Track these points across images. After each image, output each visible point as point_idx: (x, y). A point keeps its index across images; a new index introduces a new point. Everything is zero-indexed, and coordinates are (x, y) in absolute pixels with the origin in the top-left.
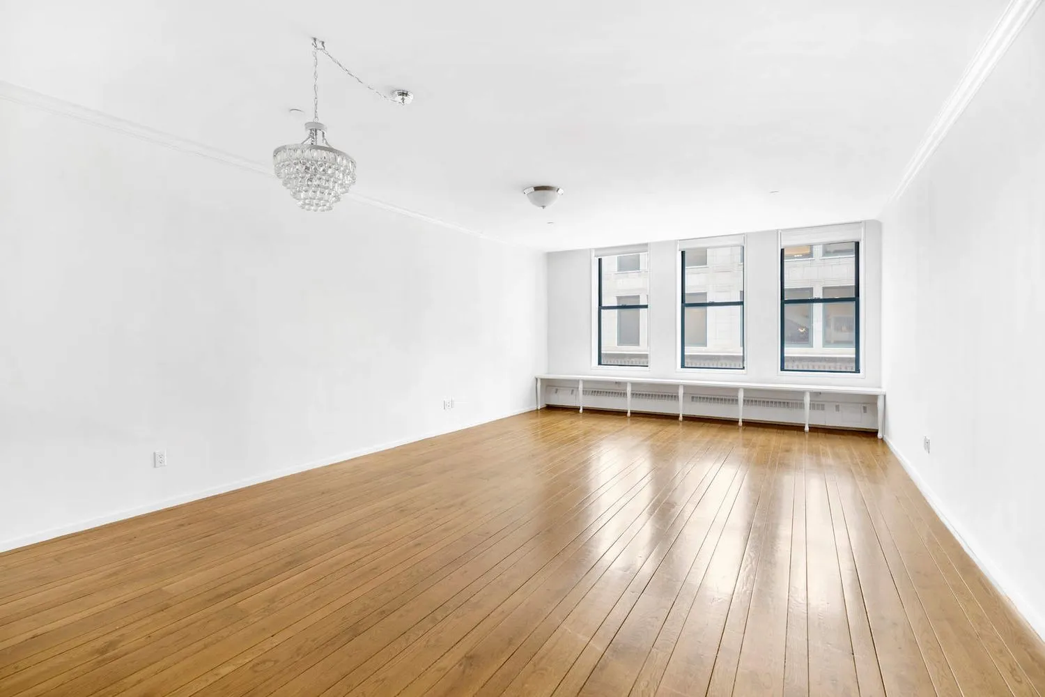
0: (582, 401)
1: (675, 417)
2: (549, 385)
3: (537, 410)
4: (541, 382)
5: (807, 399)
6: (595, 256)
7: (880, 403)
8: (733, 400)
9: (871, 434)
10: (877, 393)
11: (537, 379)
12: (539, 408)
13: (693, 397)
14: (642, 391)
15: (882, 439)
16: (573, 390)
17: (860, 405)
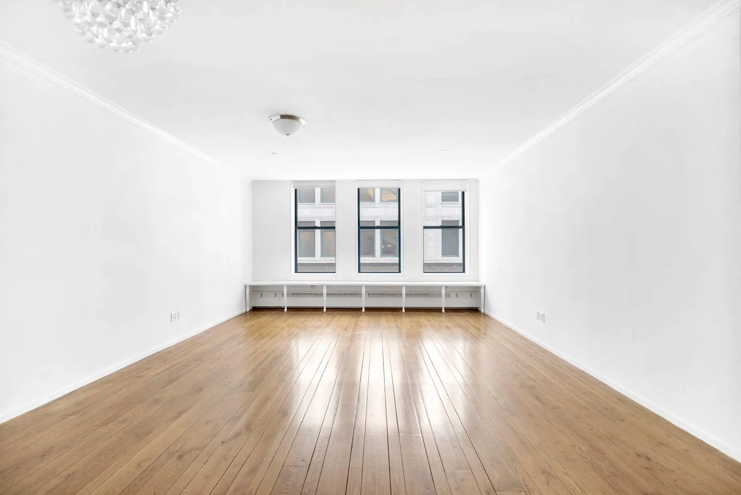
0: (286, 302)
1: (360, 309)
2: (255, 290)
3: (246, 312)
4: (250, 289)
5: (443, 291)
6: (294, 187)
7: (482, 291)
8: (398, 294)
9: (475, 311)
10: (479, 285)
11: (246, 286)
12: (248, 310)
13: (369, 294)
14: (334, 292)
15: (484, 313)
16: (276, 294)
17: (468, 293)
